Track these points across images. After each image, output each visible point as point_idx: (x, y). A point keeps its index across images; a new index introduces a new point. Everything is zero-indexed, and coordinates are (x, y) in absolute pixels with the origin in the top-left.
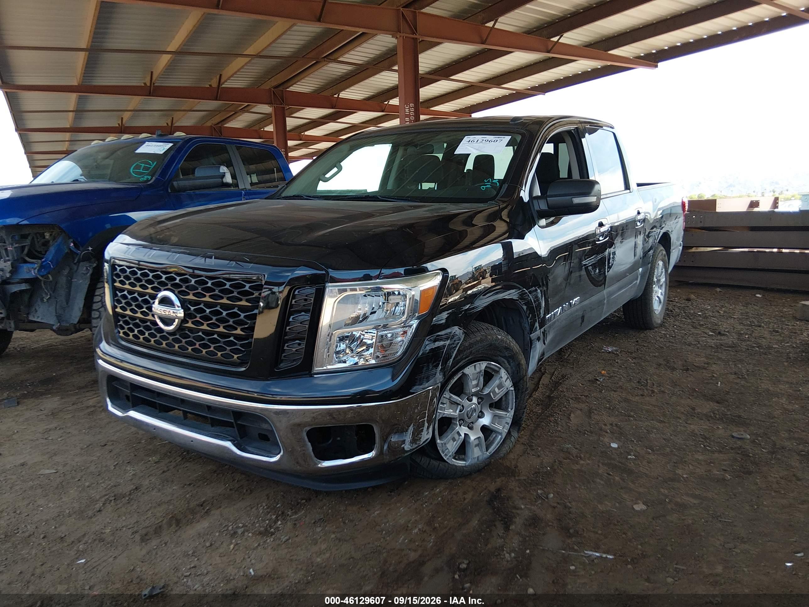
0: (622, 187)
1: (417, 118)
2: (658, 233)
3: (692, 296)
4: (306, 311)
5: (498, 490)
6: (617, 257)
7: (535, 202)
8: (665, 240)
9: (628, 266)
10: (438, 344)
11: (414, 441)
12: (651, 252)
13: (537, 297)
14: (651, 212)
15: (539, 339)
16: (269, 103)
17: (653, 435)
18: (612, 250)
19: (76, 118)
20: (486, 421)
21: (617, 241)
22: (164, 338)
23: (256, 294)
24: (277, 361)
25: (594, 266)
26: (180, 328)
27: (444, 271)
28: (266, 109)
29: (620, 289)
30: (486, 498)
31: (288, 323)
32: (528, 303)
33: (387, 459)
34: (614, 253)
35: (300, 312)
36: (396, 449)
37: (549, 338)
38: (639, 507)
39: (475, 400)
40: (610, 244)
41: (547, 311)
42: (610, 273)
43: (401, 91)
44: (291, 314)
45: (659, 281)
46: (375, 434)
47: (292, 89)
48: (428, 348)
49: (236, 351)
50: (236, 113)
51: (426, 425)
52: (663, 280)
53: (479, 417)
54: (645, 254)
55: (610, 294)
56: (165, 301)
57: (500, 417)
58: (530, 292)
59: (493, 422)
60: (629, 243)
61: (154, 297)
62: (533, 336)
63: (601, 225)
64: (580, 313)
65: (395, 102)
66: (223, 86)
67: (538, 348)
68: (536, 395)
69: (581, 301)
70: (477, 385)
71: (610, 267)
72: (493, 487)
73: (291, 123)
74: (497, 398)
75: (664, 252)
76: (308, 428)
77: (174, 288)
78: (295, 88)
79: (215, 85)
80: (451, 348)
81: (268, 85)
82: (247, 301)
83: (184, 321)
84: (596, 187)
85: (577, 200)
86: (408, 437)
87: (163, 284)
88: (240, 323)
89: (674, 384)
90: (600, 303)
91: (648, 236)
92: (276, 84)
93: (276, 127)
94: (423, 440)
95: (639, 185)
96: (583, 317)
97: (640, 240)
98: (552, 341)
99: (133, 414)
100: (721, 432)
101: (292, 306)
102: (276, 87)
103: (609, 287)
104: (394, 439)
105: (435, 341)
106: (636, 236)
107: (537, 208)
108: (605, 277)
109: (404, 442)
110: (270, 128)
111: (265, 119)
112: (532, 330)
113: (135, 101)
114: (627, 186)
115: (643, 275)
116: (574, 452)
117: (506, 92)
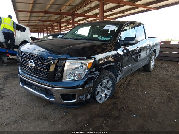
0: (145, 38)
1: (103, 20)
2: (153, 49)
3: (163, 63)
4: (61, 66)
5: (115, 102)
6: (141, 55)
7: (121, 42)
8: (155, 51)
9: (144, 57)
10: (92, 76)
11: (85, 98)
12: (151, 54)
13: (119, 65)
14: (151, 44)
15: (119, 74)
16: (71, 16)
17: (150, 93)
18: (140, 53)
19: (30, 18)
20: (106, 92)
21: (142, 52)
22: (31, 70)
23: (50, 62)
24: (54, 77)
25: (135, 57)
26: (34, 68)
27: (95, 58)
28: (70, 17)
29: (142, 62)
30: (113, 103)
31: (57, 69)
32: (117, 66)
33: (79, 101)
34: (141, 54)
35: (60, 66)
36: (81, 100)
37: (122, 74)
38: (145, 107)
39: (104, 88)
40: (140, 52)
41: (122, 68)
42: (139, 59)
43: (100, 14)
44: (58, 67)
45: (152, 61)
46: (76, 96)
47: (76, 13)
48: (90, 77)
49: (45, 75)
50: (64, 18)
51: (89, 94)
52: (154, 61)
53: (104, 91)
54: (149, 54)
55: (139, 64)
56: (31, 62)
57: (109, 91)
58: (118, 64)
59: (107, 92)
60: (145, 52)
61: (29, 61)
62: (118, 73)
63: (138, 47)
64: (131, 68)
65: (98, 16)
66: (61, 12)
67: (119, 76)
68: (125, 83)
69: (131, 65)
70: (105, 84)
71: (139, 58)
72: (114, 101)
73: (75, 20)
74: (108, 87)
75: (154, 54)
76: (61, 94)
77: (33, 59)
78: (77, 12)
79: (59, 11)
80: (96, 77)
81: (71, 12)
82: (48, 63)
83: (35, 67)
84: (136, 39)
85: (131, 42)
86: (84, 97)
87: (31, 58)
88: (46, 68)
89: (156, 82)
90: (137, 66)
91: (150, 50)
92: (72, 11)
93: (72, 21)
94: (88, 98)
95: (149, 38)
96: (132, 69)
97: (148, 51)
98: (123, 75)
99: (25, 86)
100: (165, 93)
101: (58, 65)
102: (72, 12)
103: (139, 62)
104: (81, 97)
105: (91, 75)
106: (147, 50)
107: (121, 43)
108: (138, 60)
109: (83, 98)
110: (71, 21)
111: (70, 19)
112: (118, 72)
113: (42, 15)
114: (146, 38)
115: (148, 59)
116: (132, 95)
117: (124, 14)
